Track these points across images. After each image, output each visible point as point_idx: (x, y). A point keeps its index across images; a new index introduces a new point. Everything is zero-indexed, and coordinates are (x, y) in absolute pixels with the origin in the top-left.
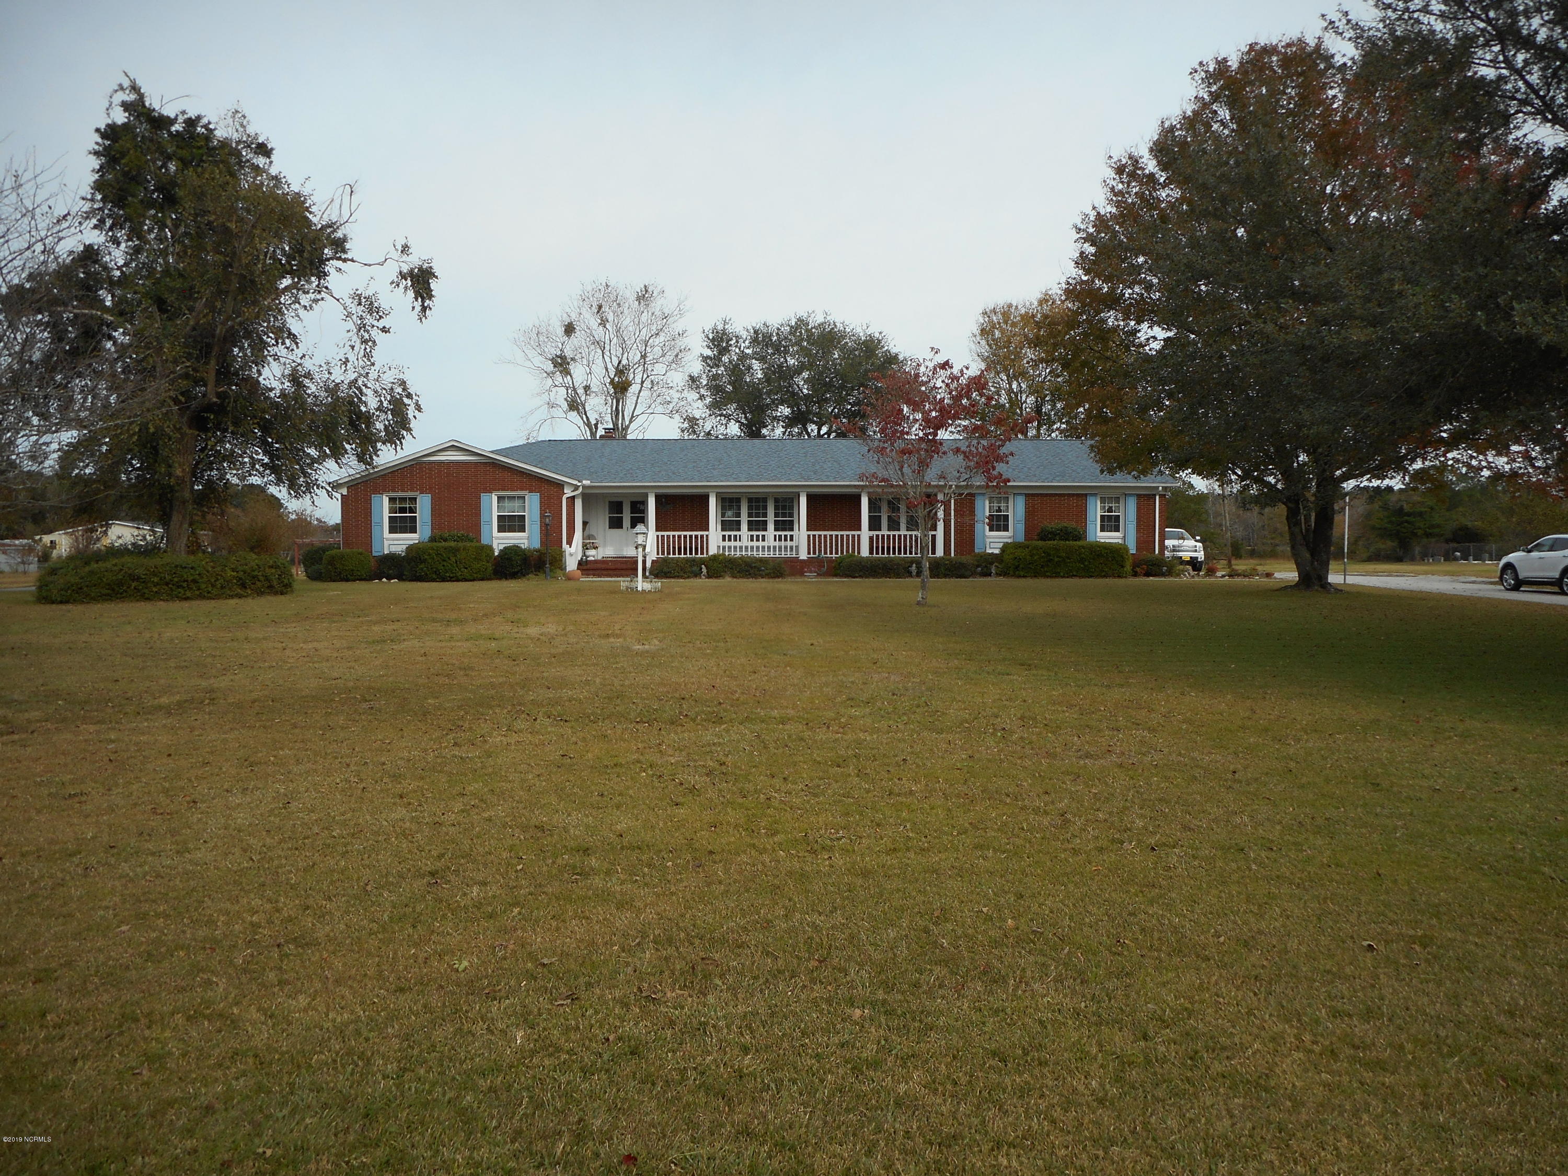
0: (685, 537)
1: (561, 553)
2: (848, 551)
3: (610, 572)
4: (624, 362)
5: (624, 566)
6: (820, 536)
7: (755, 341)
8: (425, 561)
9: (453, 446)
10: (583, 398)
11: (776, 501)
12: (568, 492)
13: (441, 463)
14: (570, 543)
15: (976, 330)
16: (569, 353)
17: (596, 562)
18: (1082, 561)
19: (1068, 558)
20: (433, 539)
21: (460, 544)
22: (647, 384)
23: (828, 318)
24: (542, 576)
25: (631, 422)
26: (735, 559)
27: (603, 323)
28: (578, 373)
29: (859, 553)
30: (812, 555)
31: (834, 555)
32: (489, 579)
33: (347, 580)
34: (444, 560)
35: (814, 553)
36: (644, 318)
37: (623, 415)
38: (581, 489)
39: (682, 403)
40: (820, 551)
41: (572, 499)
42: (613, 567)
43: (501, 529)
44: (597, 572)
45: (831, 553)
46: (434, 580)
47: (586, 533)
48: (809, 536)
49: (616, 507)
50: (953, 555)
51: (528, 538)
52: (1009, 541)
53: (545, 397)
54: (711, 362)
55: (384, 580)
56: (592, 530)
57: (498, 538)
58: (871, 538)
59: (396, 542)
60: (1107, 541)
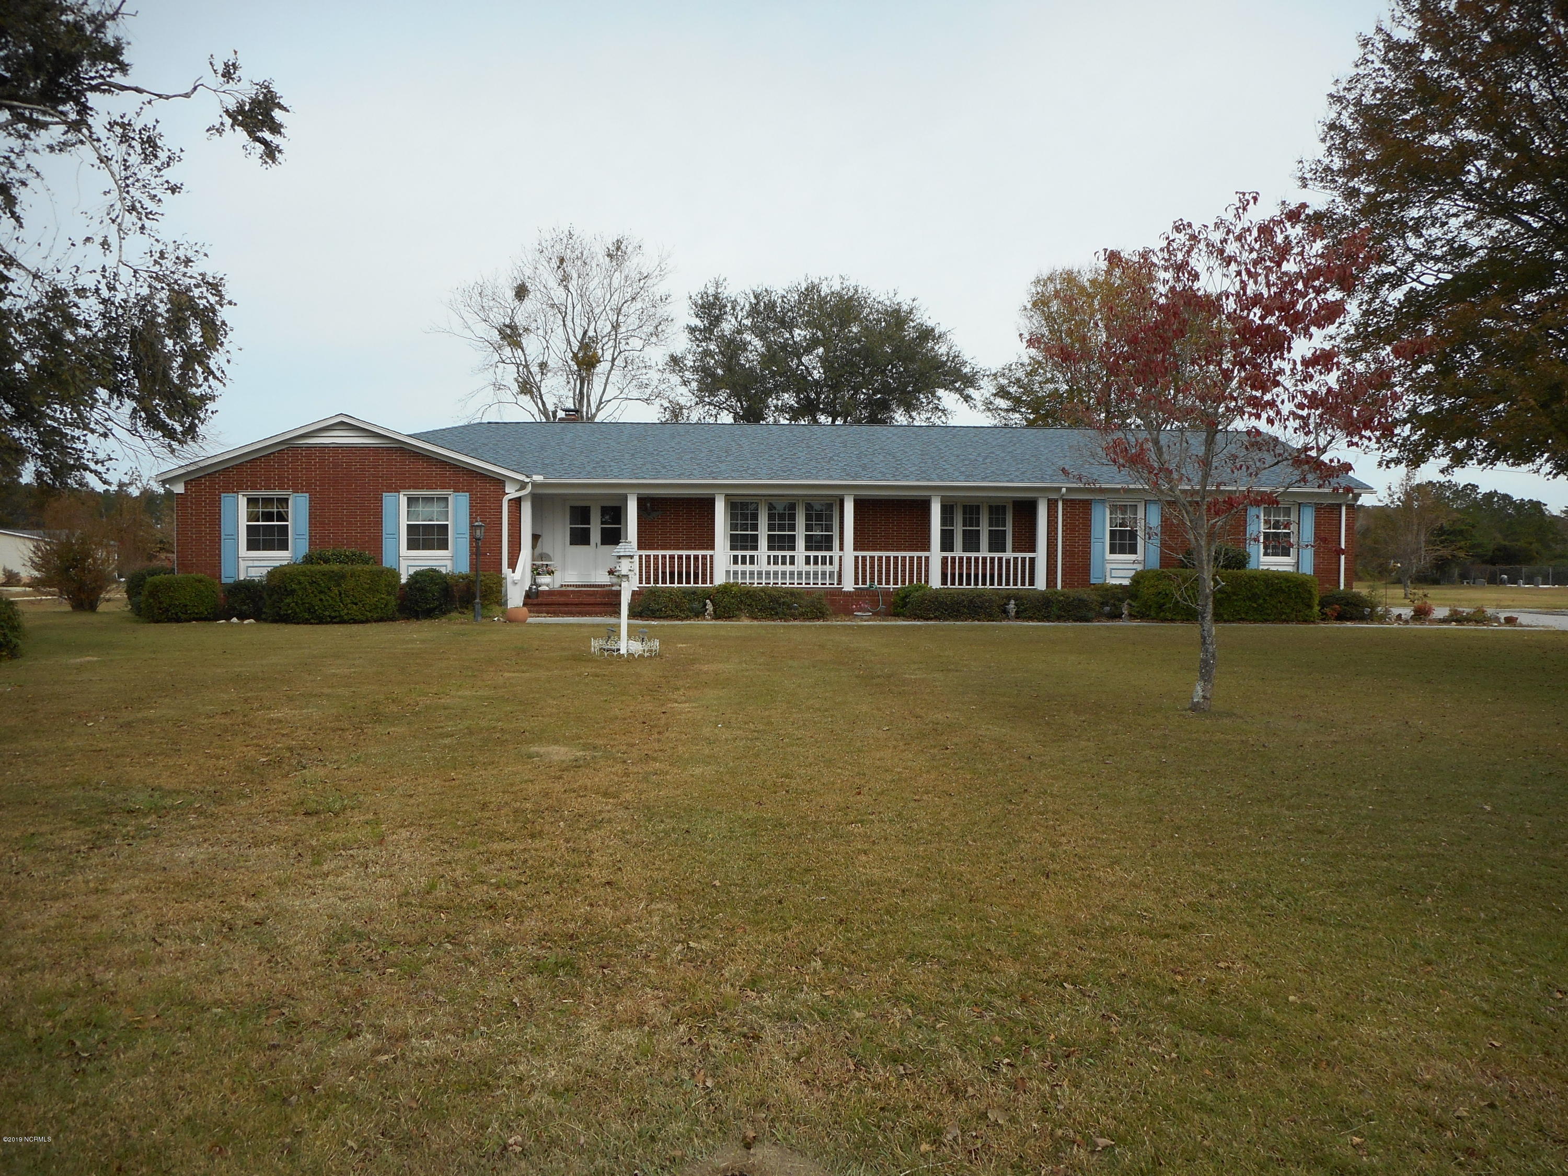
0: (680, 557)
1: (500, 581)
2: (911, 581)
3: (574, 609)
4: (591, 333)
5: (591, 600)
6: (872, 558)
7: (754, 311)
8: (293, 592)
9: (342, 423)
10: (538, 378)
11: (809, 507)
12: (511, 492)
13: (323, 448)
14: (513, 565)
15: (1027, 302)
16: (520, 321)
17: (551, 593)
18: (1254, 597)
19: (1234, 594)
20: (308, 559)
21: (348, 568)
22: (619, 362)
23: (846, 283)
24: (470, 616)
25: (598, 410)
26: (755, 590)
27: (565, 280)
28: (532, 345)
29: (927, 582)
30: (860, 586)
31: (892, 586)
32: (392, 619)
33: (178, 620)
34: (321, 592)
35: (864, 582)
36: (617, 279)
37: (589, 401)
38: (529, 488)
39: (664, 386)
40: (872, 579)
41: (516, 503)
42: (576, 600)
43: (412, 545)
44: (551, 609)
45: (888, 583)
46: (307, 622)
47: (538, 550)
48: (856, 558)
49: (580, 514)
50: (1059, 587)
51: (452, 558)
52: (1139, 567)
53: (489, 376)
54: (700, 334)
55: (235, 620)
56: (546, 546)
57: (407, 558)
58: (944, 561)
59: (257, 563)
60: (1281, 569)
